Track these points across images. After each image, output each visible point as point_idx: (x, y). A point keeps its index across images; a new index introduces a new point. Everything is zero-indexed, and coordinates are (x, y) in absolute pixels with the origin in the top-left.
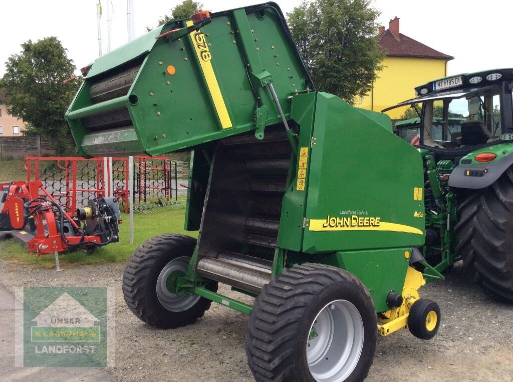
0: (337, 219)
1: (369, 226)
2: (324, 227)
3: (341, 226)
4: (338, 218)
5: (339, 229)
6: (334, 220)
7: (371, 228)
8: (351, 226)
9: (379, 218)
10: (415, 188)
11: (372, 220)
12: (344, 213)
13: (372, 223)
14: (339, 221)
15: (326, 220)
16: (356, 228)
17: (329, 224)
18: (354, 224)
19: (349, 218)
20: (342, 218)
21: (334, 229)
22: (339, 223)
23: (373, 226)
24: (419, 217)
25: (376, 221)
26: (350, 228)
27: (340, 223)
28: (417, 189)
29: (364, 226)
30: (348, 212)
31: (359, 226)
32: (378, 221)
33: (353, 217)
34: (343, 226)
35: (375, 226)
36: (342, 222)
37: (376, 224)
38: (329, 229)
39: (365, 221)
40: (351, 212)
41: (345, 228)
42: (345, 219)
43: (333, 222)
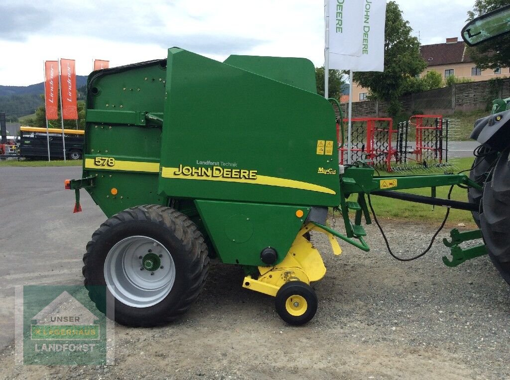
0: (192, 169)
1: (240, 178)
2: (175, 174)
3: (198, 175)
4: (194, 168)
5: (195, 177)
6: (189, 170)
7: (243, 181)
8: (213, 176)
9: (256, 171)
10: (319, 142)
11: (244, 172)
12: (201, 163)
13: (244, 176)
14: (194, 170)
15: (178, 169)
16: (221, 179)
17: (182, 172)
18: (217, 175)
19: (209, 169)
20: (200, 168)
21: (190, 177)
22: (195, 173)
23: (246, 178)
24: (325, 173)
25: (251, 174)
26: (210, 178)
27: (198, 173)
28: (323, 142)
29: (231, 177)
30: (208, 163)
31: (223, 177)
32: (255, 174)
33: (215, 168)
34: (201, 175)
35: (249, 178)
36: (199, 171)
37: (251, 177)
38: (182, 177)
39: (234, 173)
40: (213, 164)
41: (204, 178)
42: (203, 169)
43: (187, 171)
